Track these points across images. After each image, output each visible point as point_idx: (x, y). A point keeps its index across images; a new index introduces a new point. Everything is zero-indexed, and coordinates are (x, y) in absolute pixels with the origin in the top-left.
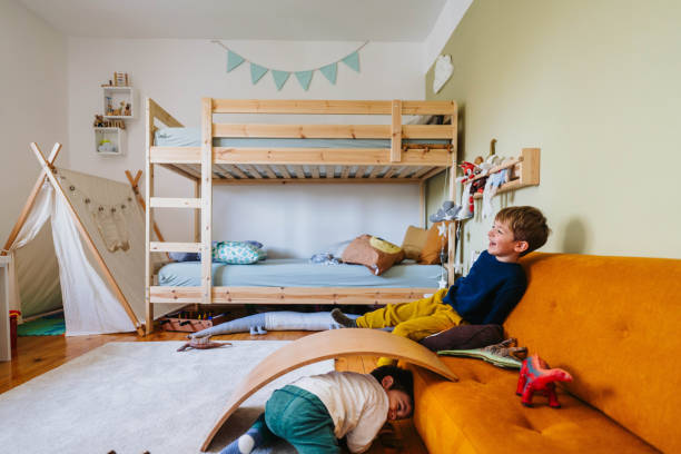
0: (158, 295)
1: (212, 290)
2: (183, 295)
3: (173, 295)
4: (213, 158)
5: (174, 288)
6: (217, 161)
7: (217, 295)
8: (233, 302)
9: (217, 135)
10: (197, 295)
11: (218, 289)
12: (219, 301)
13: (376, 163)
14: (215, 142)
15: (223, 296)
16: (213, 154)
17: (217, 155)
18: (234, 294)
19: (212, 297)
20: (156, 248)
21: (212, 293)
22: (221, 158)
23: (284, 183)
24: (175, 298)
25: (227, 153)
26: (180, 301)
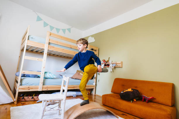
0: (22, 89)
2: (32, 88)
4: (48, 48)
5: (28, 86)
6: (49, 49)
8: (48, 90)
10: (38, 88)
12: (44, 90)
14: (49, 43)
15: (45, 88)
18: (49, 88)
19: (42, 89)
20: (24, 73)
21: (43, 87)
22: (50, 48)
23: (50, 55)
24: (29, 89)
25: (52, 48)
26: (31, 90)
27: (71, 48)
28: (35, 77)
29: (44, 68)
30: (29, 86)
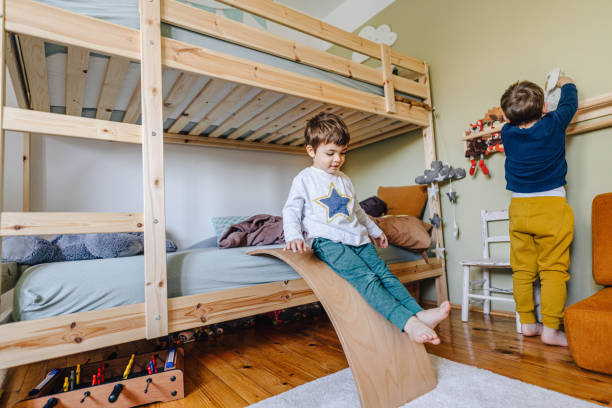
0: (23, 345)
1: (169, 305)
2: (99, 330)
3: (72, 334)
4: (163, 56)
5: (68, 319)
6: (171, 63)
7: (178, 315)
8: (209, 322)
9: (169, 19)
10: (138, 322)
11: (179, 303)
12: (183, 324)
13: (374, 111)
14: (166, 27)
15: (188, 315)
16: (163, 48)
17: (170, 52)
18: (211, 307)
19: (170, 319)
20: (18, 228)
21: (170, 312)
22: (175, 60)
23: (187, 141)
24: (78, 340)
25: (187, 53)
26: (90, 344)
27: (297, 61)
28: (117, 255)
29: (157, 182)
30: (75, 318)
